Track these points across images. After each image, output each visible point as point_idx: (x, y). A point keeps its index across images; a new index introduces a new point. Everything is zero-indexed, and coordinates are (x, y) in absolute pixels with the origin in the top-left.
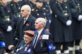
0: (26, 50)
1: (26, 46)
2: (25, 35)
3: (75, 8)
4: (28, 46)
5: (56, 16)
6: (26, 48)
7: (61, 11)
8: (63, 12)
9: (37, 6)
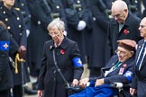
0: (121, 73)
1: (122, 66)
2: (119, 48)
3: (72, 9)
4: (125, 65)
5: (39, 23)
6: (122, 70)
7: (48, 14)
8: (53, 15)
9: (5, 5)
